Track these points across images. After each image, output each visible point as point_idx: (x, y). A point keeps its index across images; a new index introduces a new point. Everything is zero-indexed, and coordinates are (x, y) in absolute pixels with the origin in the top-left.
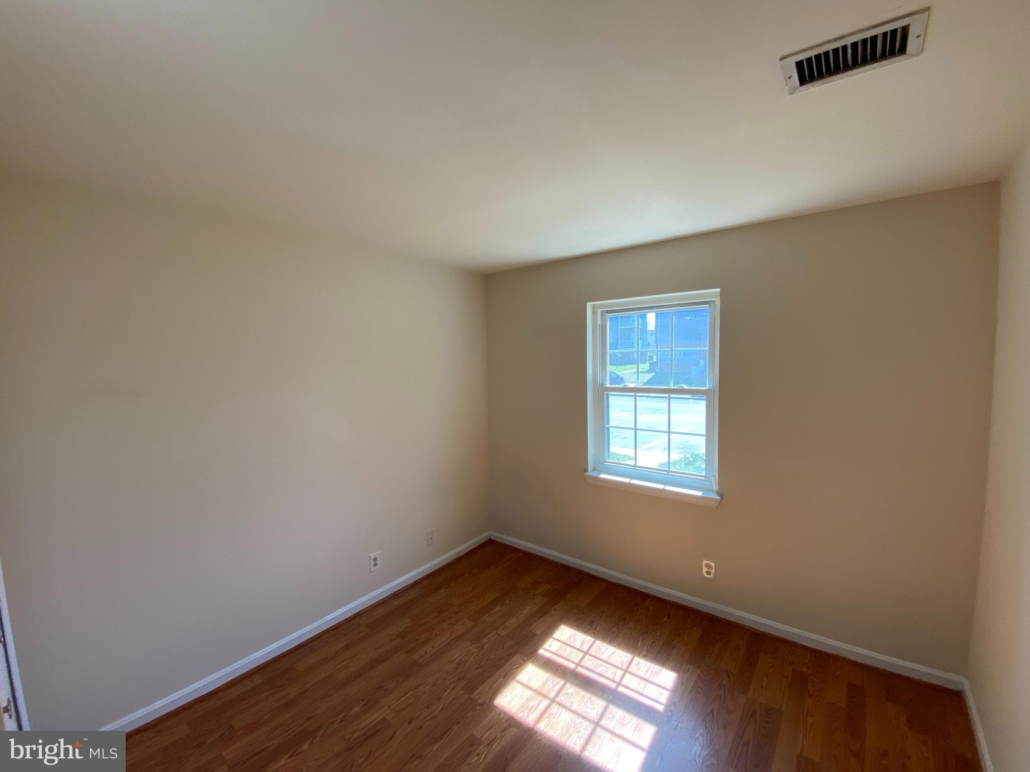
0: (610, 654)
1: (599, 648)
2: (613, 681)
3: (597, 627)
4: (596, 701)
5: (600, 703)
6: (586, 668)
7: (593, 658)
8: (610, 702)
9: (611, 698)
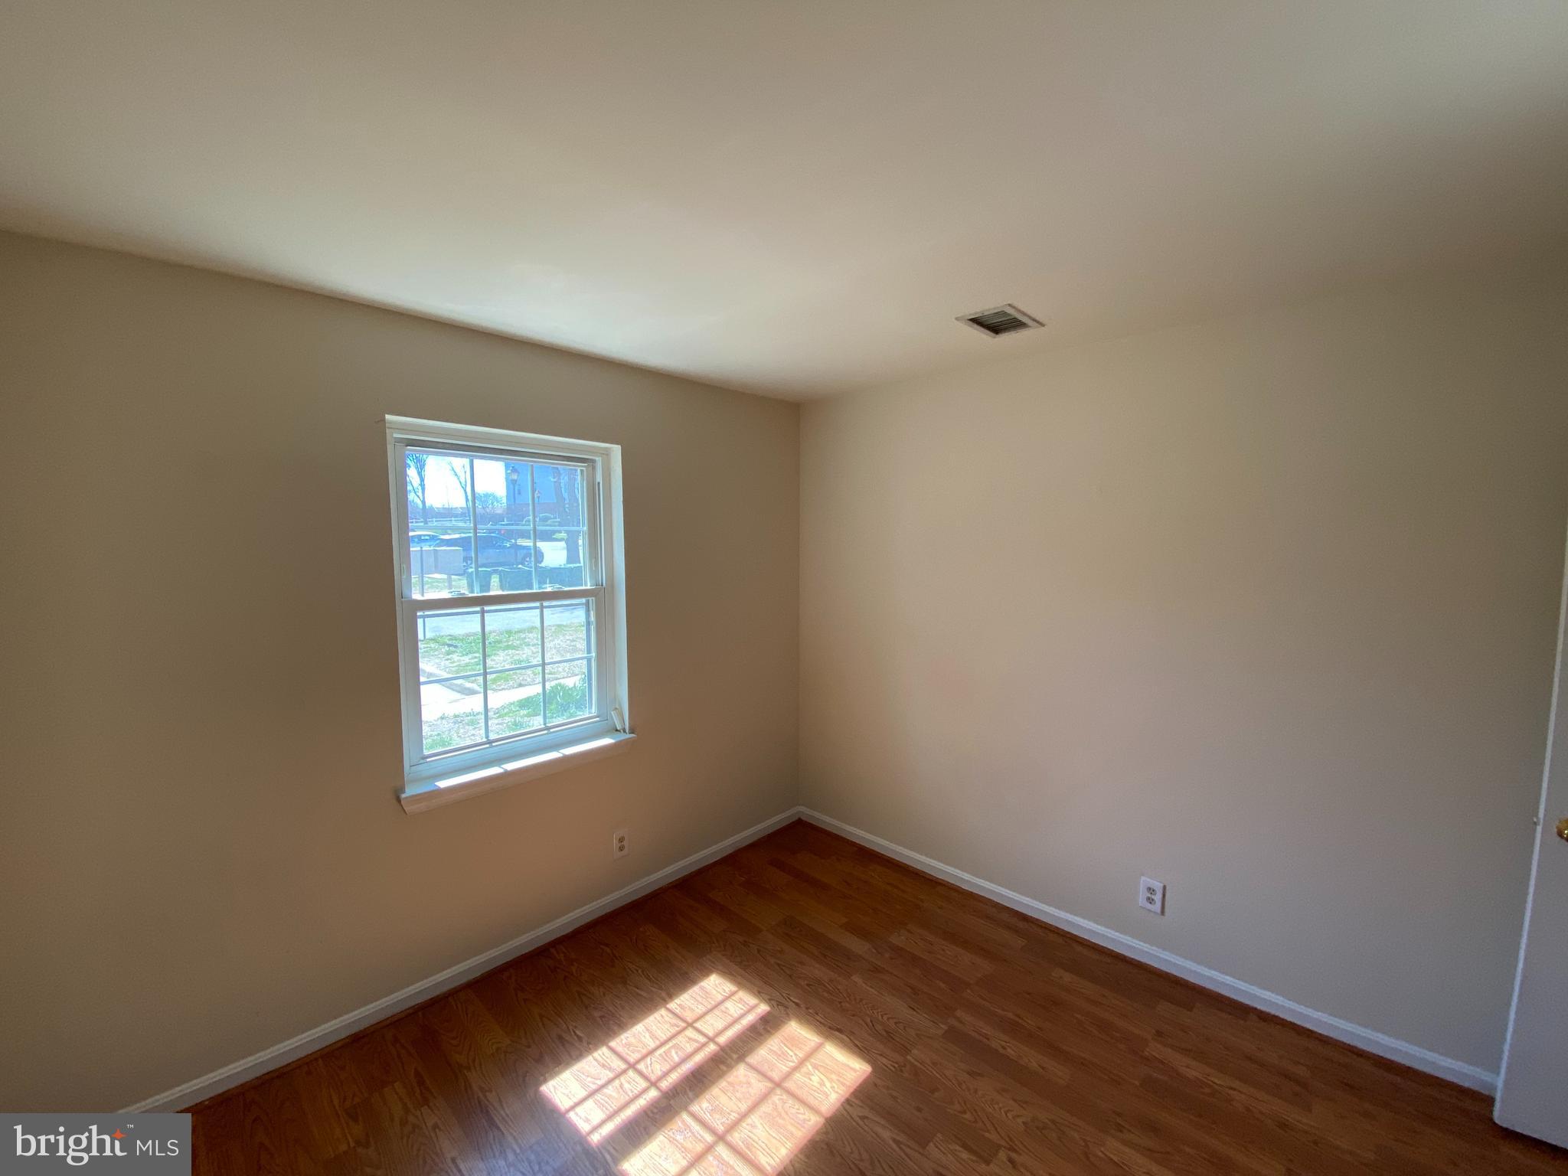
0: (647, 1035)
1: (628, 1045)
2: (704, 1045)
3: (577, 1036)
4: (737, 1077)
5: (741, 1072)
6: (666, 1074)
7: (648, 1060)
8: (741, 1058)
9: (735, 1056)
